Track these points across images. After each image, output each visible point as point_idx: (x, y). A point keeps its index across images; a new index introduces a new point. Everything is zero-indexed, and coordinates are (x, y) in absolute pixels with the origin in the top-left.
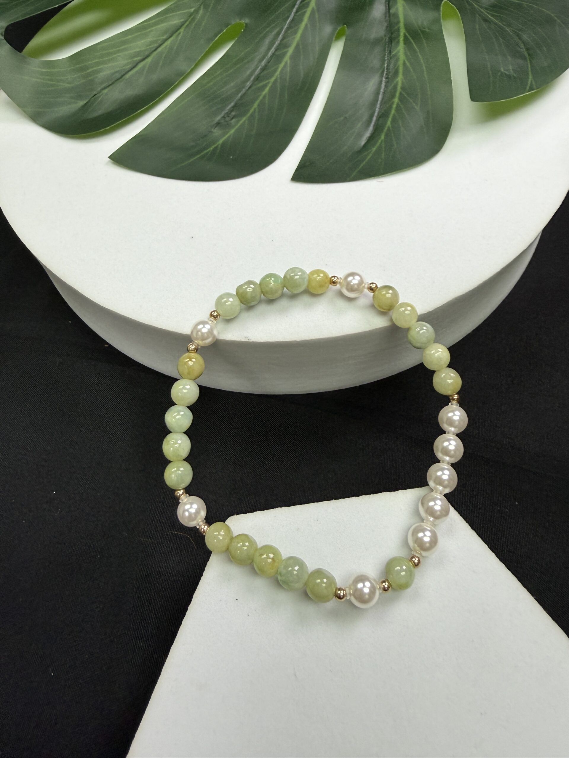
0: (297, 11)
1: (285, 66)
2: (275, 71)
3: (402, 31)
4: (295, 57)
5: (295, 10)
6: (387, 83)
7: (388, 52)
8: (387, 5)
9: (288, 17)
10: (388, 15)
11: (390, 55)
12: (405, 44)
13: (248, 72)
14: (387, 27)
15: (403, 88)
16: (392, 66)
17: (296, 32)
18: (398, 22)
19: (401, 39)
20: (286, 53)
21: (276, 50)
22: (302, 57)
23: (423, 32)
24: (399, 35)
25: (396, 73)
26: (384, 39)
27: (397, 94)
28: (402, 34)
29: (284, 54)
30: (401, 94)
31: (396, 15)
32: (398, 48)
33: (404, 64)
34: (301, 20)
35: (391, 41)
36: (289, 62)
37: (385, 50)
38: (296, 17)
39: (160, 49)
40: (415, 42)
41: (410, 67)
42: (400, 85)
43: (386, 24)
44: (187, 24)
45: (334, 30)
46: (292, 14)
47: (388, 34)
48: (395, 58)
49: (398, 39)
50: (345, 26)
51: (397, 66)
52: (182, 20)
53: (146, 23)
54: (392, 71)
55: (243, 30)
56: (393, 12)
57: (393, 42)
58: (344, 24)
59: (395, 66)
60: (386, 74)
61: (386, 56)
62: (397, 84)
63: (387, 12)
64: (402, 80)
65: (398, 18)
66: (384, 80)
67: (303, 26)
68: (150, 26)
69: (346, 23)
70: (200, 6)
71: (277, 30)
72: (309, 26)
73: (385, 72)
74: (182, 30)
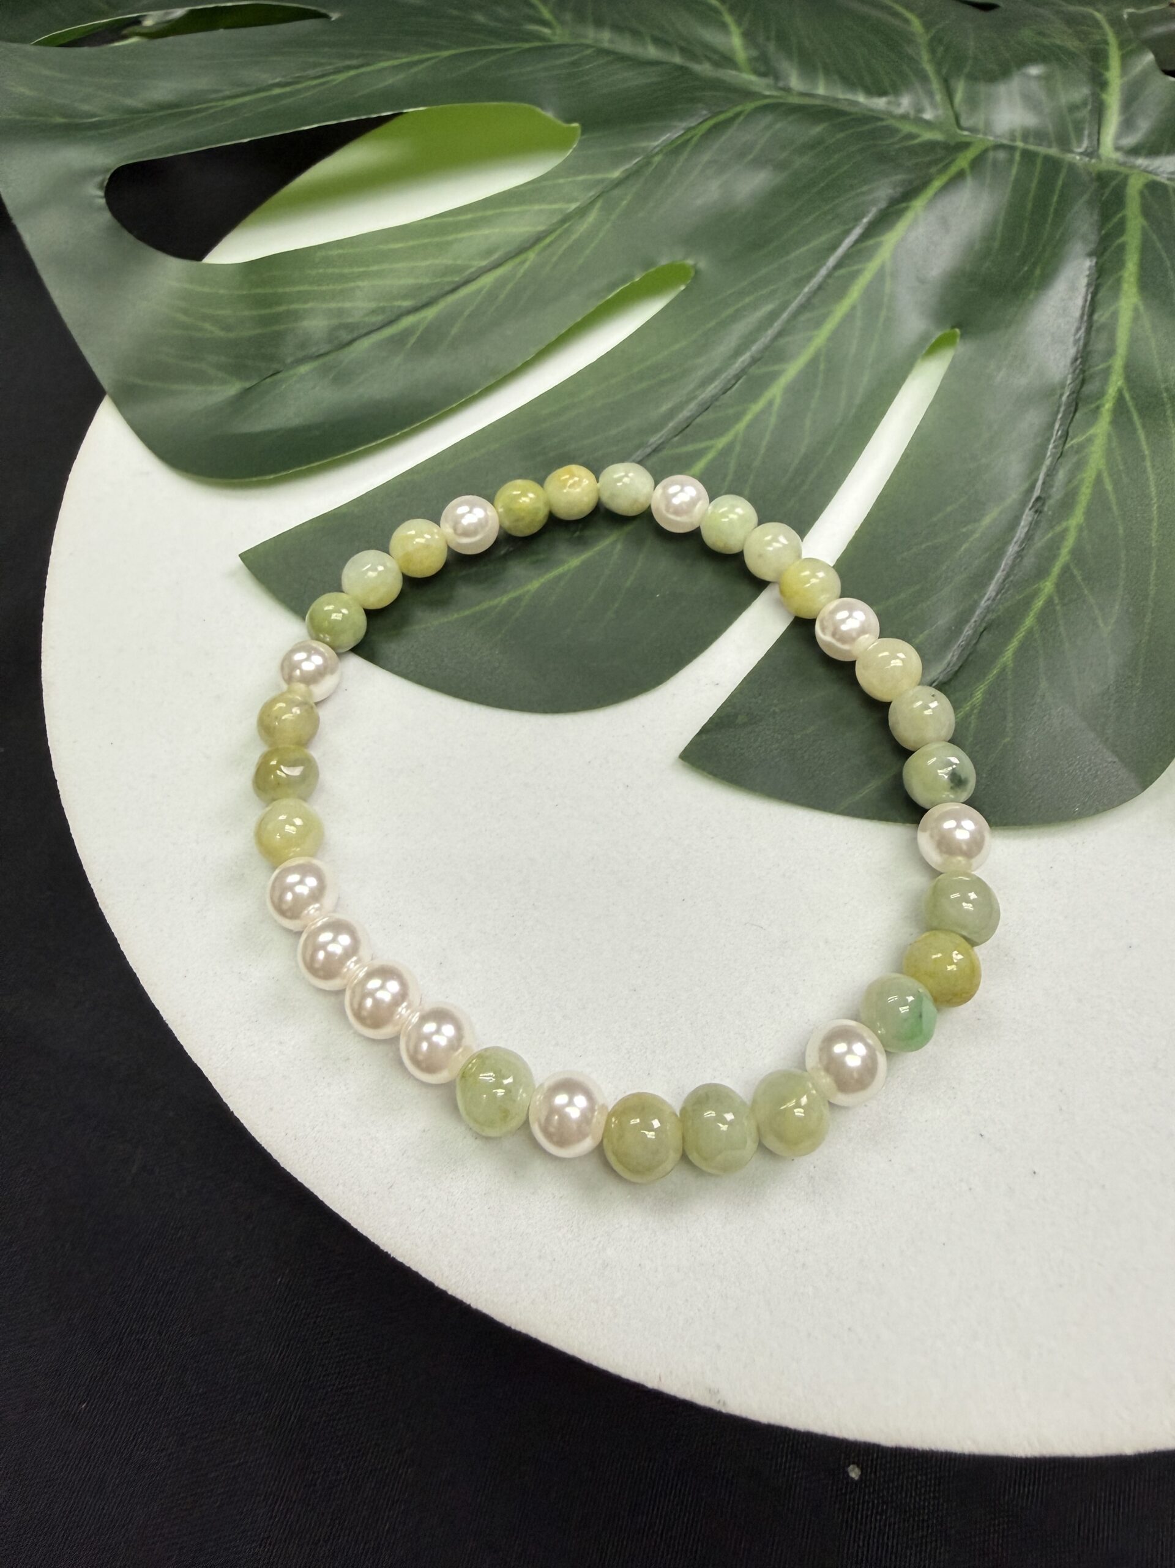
0: (838, 266)
1: (766, 411)
2: (738, 417)
3: (1116, 382)
4: (799, 391)
5: (832, 261)
6: (1034, 526)
7: (1060, 434)
8: (1089, 298)
9: (810, 276)
10: (1085, 325)
11: (1065, 443)
12: (1114, 422)
13: (665, 408)
14: (1076, 359)
15: (1077, 553)
16: (1061, 478)
17: (818, 323)
18: (1110, 353)
19: (1108, 405)
20: (779, 374)
21: (754, 361)
22: (818, 393)
24: (1101, 394)
25: (1067, 504)
26: (1058, 393)
27: (1056, 570)
28: (1112, 391)
29: (773, 377)
30: (1066, 569)
31: (1108, 332)
32: (1092, 431)
33: (1099, 480)
34: (841, 292)
35: (1076, 403)
36: (778, 402)
37: (1050, 426)
38: (830, 281)
40: (1144, 426)
41: (1112, 498)
42: (1070, 542)
43: (1072, 351)
44: (548, 240)
45: (924, 338)
46: (823, 272)
47: (1074, 380)
48: (1075, 459)
49: (1098, 402)
50: (957, 331)
51: (1075, 482)
52: (541, 228)
53: (451, 219)
54: (1057, 493)
55: (683, 288)
56: (1103, 320)
57: (1080, 405)
58: (953, 327)
59: (1070, 481)
60: (1038, 499)
61: (1051, 446)
62: (1062, 536)
63: (1085, 318)
64: (1080, 529)
65: (1112, 338)
66: (1027, 517)
67: (841, 309)
68: (457, 227)
69: (959, 325)
70: (592, 203)
71: (769, 307)
72: (859, 313)
73: (1037, 493)
74: (532, 255)
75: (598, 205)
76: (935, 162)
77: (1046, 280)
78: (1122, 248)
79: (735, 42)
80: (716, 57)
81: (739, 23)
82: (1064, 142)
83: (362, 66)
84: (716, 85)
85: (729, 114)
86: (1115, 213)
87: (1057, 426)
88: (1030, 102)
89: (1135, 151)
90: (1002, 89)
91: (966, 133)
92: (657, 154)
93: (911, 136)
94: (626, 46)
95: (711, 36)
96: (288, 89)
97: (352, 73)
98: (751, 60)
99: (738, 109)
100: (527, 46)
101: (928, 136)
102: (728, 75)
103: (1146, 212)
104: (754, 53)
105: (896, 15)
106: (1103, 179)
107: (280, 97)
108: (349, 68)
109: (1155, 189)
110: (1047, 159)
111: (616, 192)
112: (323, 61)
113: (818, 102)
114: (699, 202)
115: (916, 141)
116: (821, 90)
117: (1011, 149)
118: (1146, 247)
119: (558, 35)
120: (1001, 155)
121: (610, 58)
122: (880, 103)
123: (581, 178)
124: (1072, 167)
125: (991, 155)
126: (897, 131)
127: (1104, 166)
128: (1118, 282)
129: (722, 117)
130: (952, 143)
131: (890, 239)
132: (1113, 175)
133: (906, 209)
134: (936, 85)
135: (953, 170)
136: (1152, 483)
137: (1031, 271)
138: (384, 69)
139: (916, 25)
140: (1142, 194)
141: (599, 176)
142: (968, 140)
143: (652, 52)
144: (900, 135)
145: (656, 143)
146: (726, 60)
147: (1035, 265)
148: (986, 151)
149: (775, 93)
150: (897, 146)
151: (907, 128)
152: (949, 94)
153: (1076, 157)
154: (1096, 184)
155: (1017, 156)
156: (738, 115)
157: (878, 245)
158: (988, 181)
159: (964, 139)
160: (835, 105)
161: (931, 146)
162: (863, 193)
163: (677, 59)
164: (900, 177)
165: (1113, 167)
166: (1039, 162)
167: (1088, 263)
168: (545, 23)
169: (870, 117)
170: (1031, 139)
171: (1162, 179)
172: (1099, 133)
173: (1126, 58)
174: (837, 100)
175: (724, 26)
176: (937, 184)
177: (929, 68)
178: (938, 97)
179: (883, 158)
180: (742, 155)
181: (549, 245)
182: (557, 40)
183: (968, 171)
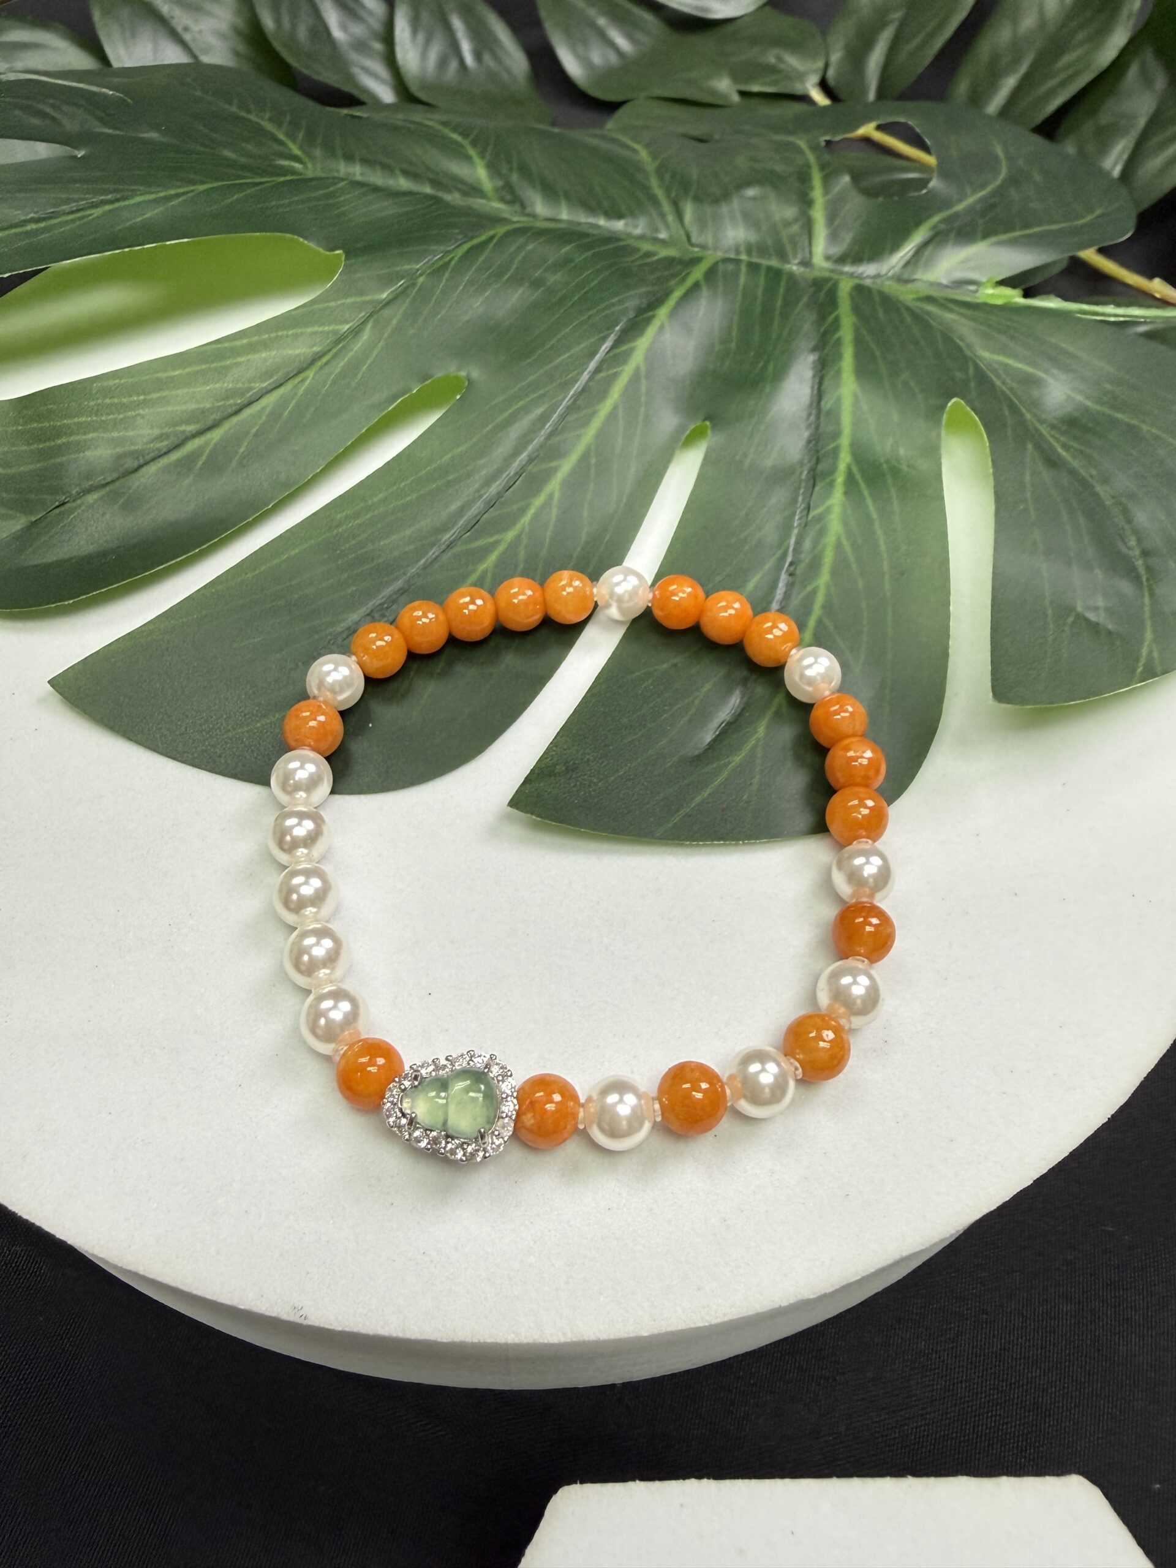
0: (598, 370)
1: (547, 505)
2: (523, 511)
3: (845, 459)
4: (576, 482)
5: (592, 365)
6: (790, 586)
7: (803, 506)
8: (816, 387)
9: (575, 380)
10: (814, 412)
11: (808, 514)
12: (846, 493)
13: (453, 507)
14: (809, 442)
15: (827, 607)
16: (807, 544)
17: (586, 422)
18: (837, 435)
19: (840, 479)
20: (555, 469)
21: (531, 460)
22: (592, 486)
23: (895, 472)
24: (833, 470)
25: (815, 565)
26: (798, 472)
27: (812, 622)
28: (842, 466)
29: (550, 473)
30: (820, 622)
31: (834, 415)
32: (829, 502)
33: (839, 546)
34: (603, 394)
35: (814, 477)
36: (557, 495)
37: (794, 500)
38: (591, 384)
39: (246, 413)
40: (871, 494)
41: (851, 557)
42: (820, 599)
43: (806, 434)
44: (325, 360)
45: (680, 429)
46: (585, 376)
47: (809, 461)
48: (818, 527)
49: (831, 478)
50: (708, 423)
51: (820, 547)
52: (316, 349)
53: (227, 345)
54: (806, 557)
55: (458, 397)
56: (828, 406)
57: (817, 482)
58: (705, 420)
59: (814, 547)
60: (791, 564)
61: (797, 518)
62: (814, 592)
63: (815, 404)
64: (828, 587)
65: (838, 423)
66: (784, 578)
67: (605, 408)
68: (235, 352)
69: (709, 417)
70: (364, 322)
71: (539, 411)
72: (621, 412)
73: (789, 559)
74: (310, 374)
75: (369, 326)
76: (674, 276)
77: (780, 374)
78: (839, 343)
79: (481, 173)
80: (464, 187)
81: (482, 155)
82: (783, 256)
83: (118, 200)
84: (468, 212)
85: (483, 238)
86: (830, 313)
87: (800, 499)
88: (750, 219)
89: (842, 260)
90: (724, 209)
91: (696, 249)
92: (421, 275)
93: (648, 254)
94: (377, 178)
95: (457, 168)
96: (42, 225)
97: (107, 207)
98: (497, 190)
99: (492, 233)
100: (282, 179)
101: (664, 253)
102: (477, 203)
103: (856, 310)
104: (500, 183)
105: (625, 146)
106: (818, 284)
107: (34, 233)
108: (103, 203)
109: (861, 291)
110: (769, 269)
111: (386, 312)
112: (76, 196)
113: (562, 226)
114: (466, 318)
115: (655, 258)
116: (565, 214)
117: (737, 262)
118: (858, 342)
119: (311, 170)
120: (731, 267)
121: (365, 189)
122: (619, 225)
123: (349, 300)
124: (791, 275)
125: (721, 267)
126: (637, 250)
127: (817, 274)
128: (839, 372)
129: (475, 241)
130: (687, 258)
131: (642, 344)
132: (827, 280)
133: (653, 316)
134: (667, 207)
135: (689, 282)
136: (881, 542)
137: (765, 367)
138: (140, 203)
139: (644, 155)
140: (852, 297)
141: (368, 298)
142: (700, 255)
143: (403, 183)
144: (641, 253)
145: (418, 266)
146: (474, 190)
147: (767, 362)
148: (716, 264)
149: (522, 219)
150: (638, 263)
151: (646, 247)
152: (680, 215)
153: (794, 267)
154: (812, 289)
155: (743, 268)
156: (492, 238)
157: (632, 350)
158: (721, 289)
159: (696, 255)
160: (578, 228)
161: (670, 262)
162: (613, 305)
163: (428, 190)
164: (644, 289)
165: (826, 274)
166: (763, 272)
167: (812, 358)
168: (296, 158)
169: (612, 238)
170: (754, 253)
171: (868, 282)
172: (810, 244)
173: (828, 178)
174: (579, 224)
175: (468, 158)
176: (677, 294)
177: (659, 193)
178: (670, 218)
179: (625, 274)
180: (499, 275)
181: (326, 364)
182: (310, 174)
183: (702, 283)
